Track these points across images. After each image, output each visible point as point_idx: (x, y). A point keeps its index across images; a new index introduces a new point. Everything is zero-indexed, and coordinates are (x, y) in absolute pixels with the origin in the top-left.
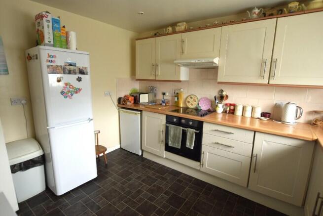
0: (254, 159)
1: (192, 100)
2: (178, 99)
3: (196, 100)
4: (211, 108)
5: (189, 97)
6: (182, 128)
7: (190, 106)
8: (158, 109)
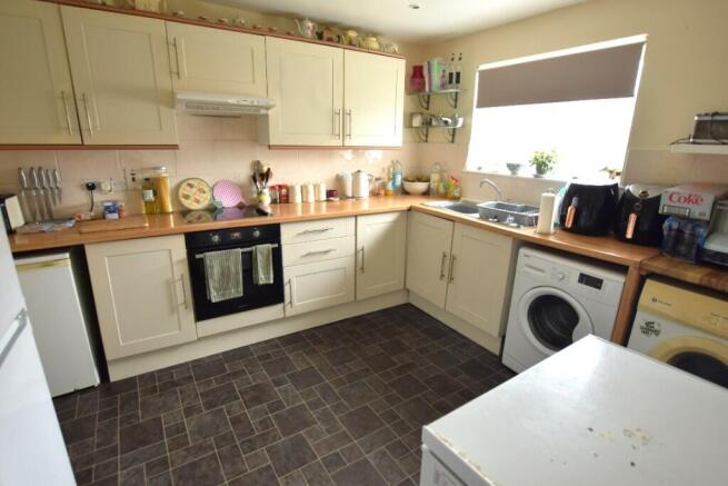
0: (360, 254)
1: (194, 190)
2: (155, 194)
3: (206, 189)
4: (243, 201)
5: (184, 185)
6: (240, 250)
7: (194, 206)
8: (144, 227)
